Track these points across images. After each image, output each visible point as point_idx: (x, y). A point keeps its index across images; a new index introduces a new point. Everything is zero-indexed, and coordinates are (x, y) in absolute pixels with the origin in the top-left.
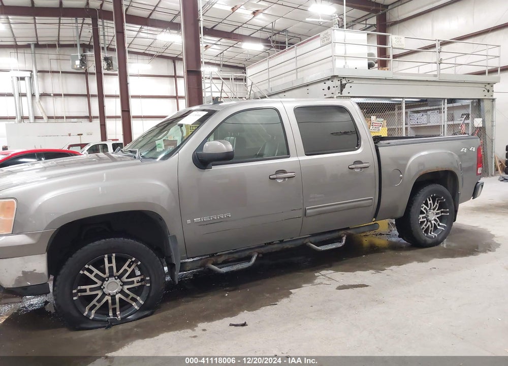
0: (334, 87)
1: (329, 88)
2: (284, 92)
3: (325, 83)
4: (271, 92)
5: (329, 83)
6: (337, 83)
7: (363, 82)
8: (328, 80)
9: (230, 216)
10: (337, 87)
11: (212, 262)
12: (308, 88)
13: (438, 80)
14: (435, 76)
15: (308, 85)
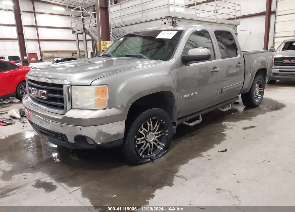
0: (169, 23)
1: (165, 23)
2: (133, 24)
3: (162, 20)
4: (123, 24)
5: (165, 21)
6: (170, 20)
7: (184, 21)
8: (165, 18)
9: (197, 93)
10: (170, 23)
11: (185, 121)
12: (150, 22)
13: (215, 22)
14: (214, 19)
15: (150, 21)
